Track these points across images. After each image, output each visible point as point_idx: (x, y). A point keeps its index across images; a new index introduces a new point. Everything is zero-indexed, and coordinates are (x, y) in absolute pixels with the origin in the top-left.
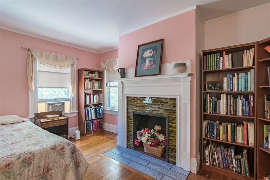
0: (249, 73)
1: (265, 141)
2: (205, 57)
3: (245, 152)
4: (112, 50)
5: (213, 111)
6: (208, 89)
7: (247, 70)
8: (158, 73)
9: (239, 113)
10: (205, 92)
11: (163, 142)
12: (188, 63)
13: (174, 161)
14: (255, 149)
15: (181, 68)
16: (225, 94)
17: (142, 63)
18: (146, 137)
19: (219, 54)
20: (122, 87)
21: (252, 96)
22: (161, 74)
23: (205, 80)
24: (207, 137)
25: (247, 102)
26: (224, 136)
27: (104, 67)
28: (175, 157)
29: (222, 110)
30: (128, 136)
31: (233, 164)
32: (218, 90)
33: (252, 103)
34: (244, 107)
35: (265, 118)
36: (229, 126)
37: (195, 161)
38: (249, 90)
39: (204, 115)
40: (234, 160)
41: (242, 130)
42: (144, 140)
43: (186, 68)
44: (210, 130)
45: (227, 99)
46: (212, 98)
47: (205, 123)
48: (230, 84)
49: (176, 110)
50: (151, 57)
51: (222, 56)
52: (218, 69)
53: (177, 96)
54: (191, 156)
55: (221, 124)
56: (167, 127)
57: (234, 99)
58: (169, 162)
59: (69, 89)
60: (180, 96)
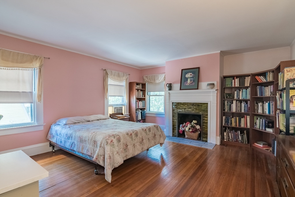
0: (248, 89)
1: (255, 124)
2: (224, 79)
3: (245, 132)
4: (153, 68)
5: (229, 110)
6: (226, 98)
7: (247, 88)
8: (197, 88)
9: (243, 111)
10: (224, 99)
11: (199, 129)
12: (215, 83)
13: (207, 140)
14: (250, 129)
15: (212, 86)
16: (235, 101)
17: (185, 81)
18: (188, 127)
19: (232, 78)
20: (169, 96)
21: (249, 102)
22: (199, 89)
23: (224, 93)
24: (225, 125)
25: (247, 105)
26: (235, 124)
27: (147, 80)
28: (207, 137)
29: (234, 109)
30: (173, 129)
31: (239, 139)
32: (232, 98)
33: (249, 105)
34: (245, 107)
35: (255, 112)
36: (237, 118)
37: (219, 138)
38: (248, 98)
39: (223, 112)
40: (240, 136)
41: (244, 120)
42: (187, 129)
43: (214, 86)
44: (227, 121)
45: (236, 103)
46: (228, 103)
47: (224, 117)
48: (238, 95)
49: (208, 110)
50: (191, 78)
51: (234, 79)
52: (232, 87)
53: (208, 101)
54: (217, 135)
55: (233, 117)
56: (202, 121)
57: (240, 103)
58: (203, 141)
59: (124, 97)
60: (210, 102)
